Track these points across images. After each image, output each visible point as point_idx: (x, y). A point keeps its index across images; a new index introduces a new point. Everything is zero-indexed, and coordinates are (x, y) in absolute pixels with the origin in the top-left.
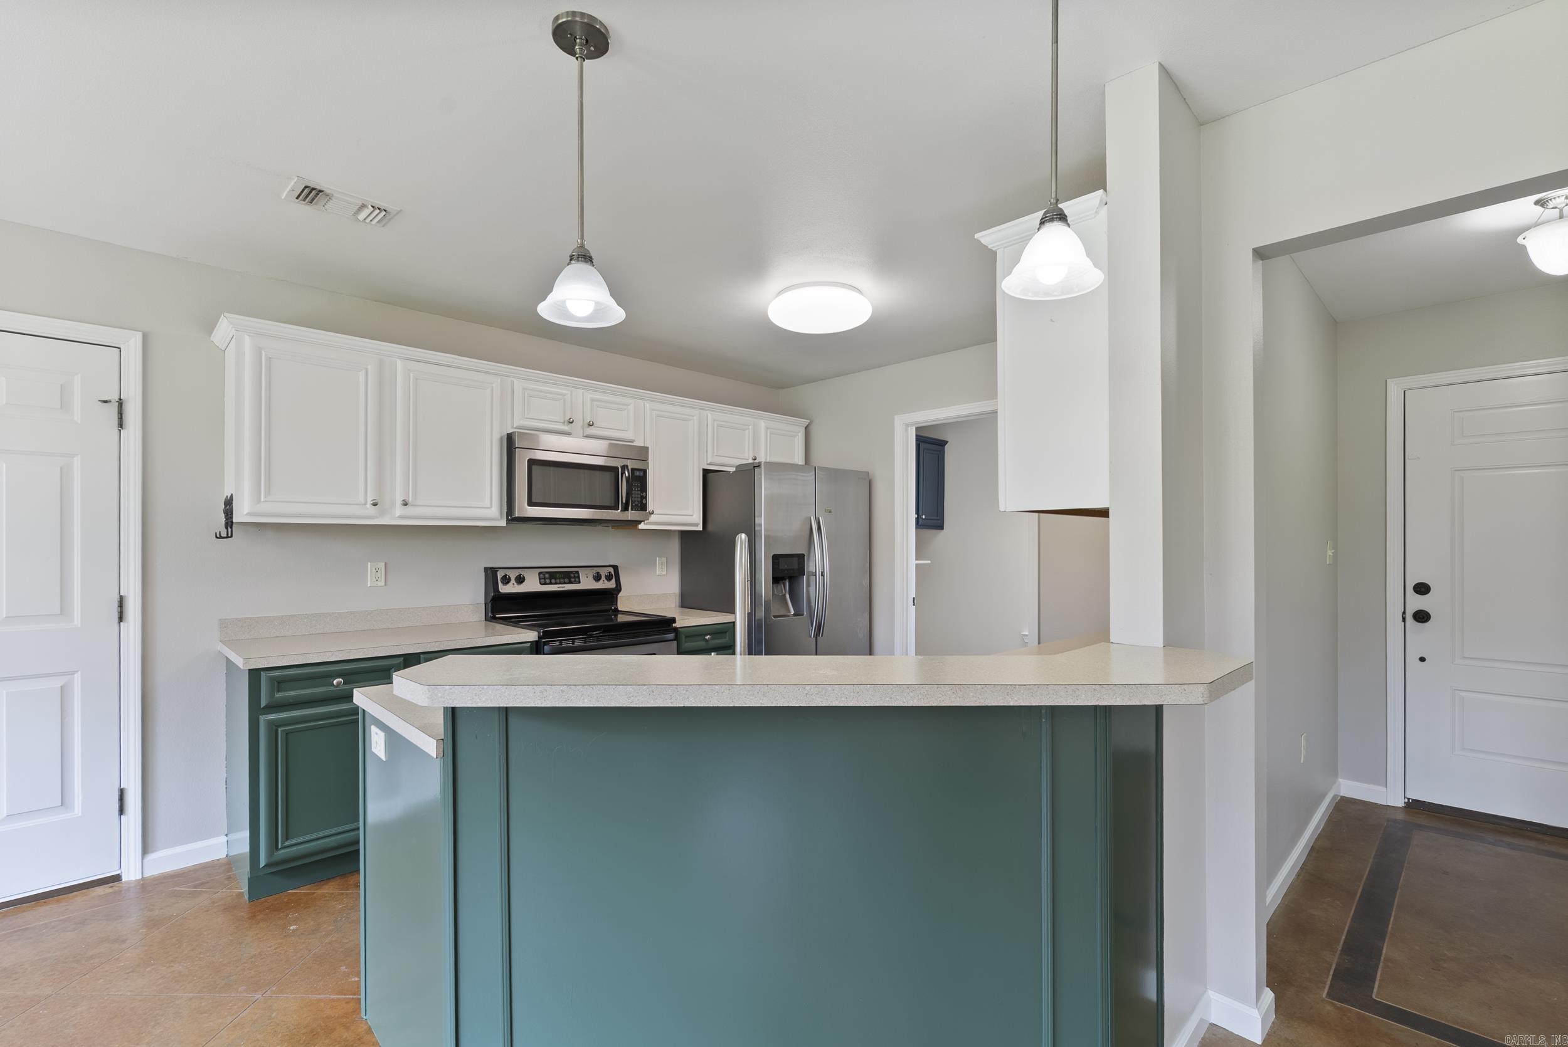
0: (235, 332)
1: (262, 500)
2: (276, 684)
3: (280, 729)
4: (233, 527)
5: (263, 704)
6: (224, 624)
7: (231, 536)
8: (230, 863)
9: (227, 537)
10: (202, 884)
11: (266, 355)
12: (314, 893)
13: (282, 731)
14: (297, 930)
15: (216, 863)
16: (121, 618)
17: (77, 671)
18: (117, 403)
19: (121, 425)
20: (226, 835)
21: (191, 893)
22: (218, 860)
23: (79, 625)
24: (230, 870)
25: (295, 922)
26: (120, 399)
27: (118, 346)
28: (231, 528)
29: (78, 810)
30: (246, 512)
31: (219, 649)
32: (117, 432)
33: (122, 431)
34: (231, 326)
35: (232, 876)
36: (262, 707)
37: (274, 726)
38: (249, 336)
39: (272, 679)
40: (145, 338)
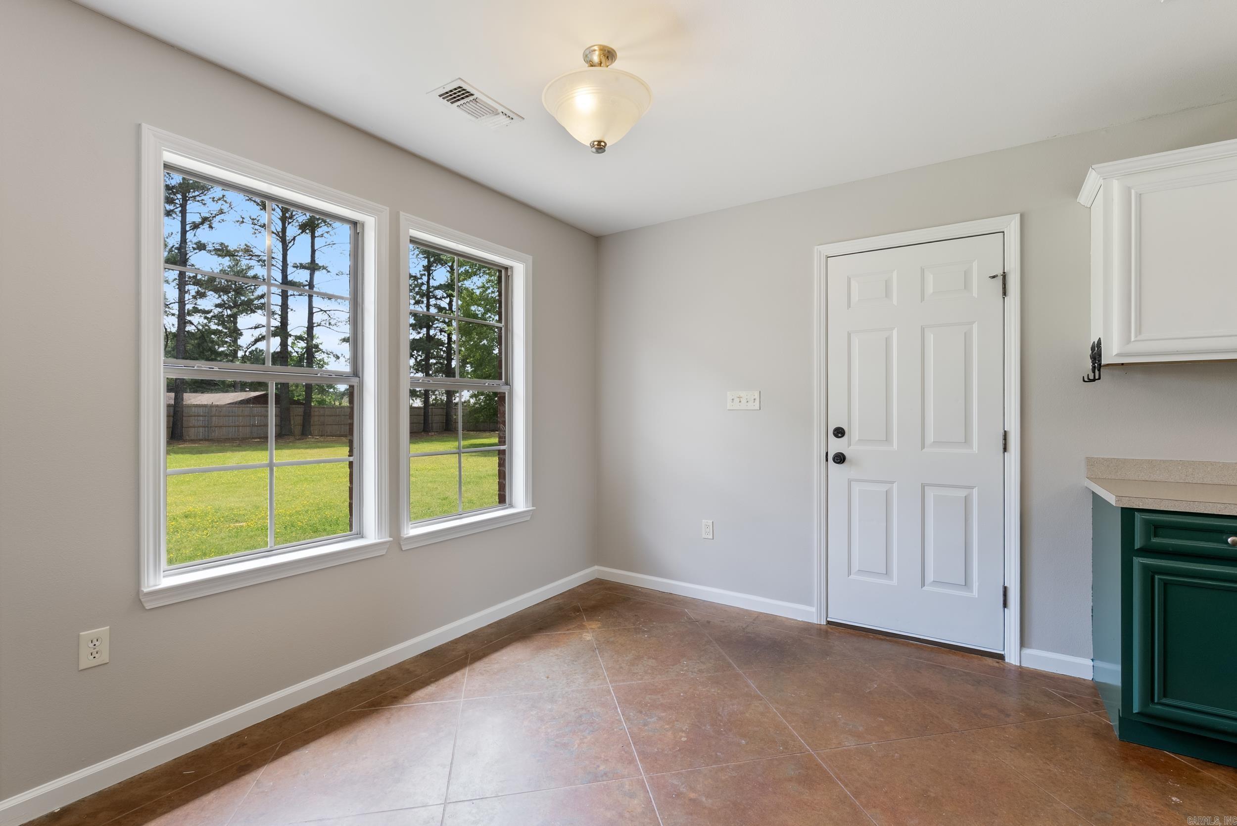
0: (1102, 181)
1: (1133, 339)
2: (1153, 528)
3: (1157, 577)
4: (1101, 370)
5: (1137, 545)
6: (1091, 462)
7: (1099, 378)
8: (1096, 689)
9: (1094, 380)
10: (1071, 696)
11: (1136, 193)
12: (1198, 771)
13: (1159, 579)
14: (1180, 805)
15: (1083, 682)
16: (1005, 449)
17: (975, 487)
18: (1002, 276)
19: (1005, 293)
20: (1093, 660)
21: (1062, 700)
22: (1084, 680)
23: (977, 452)
24: (1096, 695)
25: (1177, 793)
26: (1004, 273)
27: (1001, 231)
28: (1099, 370)
29: (975, 593)
30: (1115, 353)
31: (1086, 485)
32: (1002, 299)
33: (1005, 298)
34: (1099, 176)
35: (1099, 702)
36: (1136, 548)
37: (1150, 573)
38: (1118, 179)
39: (1147, 523)
40: (1022, 217)
